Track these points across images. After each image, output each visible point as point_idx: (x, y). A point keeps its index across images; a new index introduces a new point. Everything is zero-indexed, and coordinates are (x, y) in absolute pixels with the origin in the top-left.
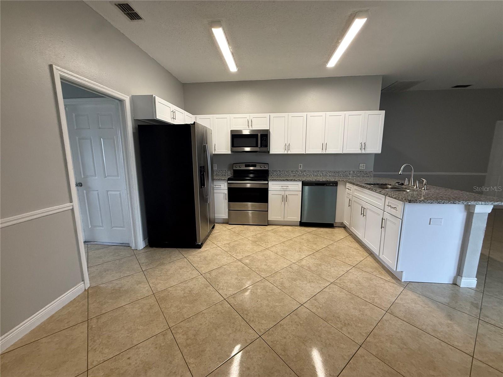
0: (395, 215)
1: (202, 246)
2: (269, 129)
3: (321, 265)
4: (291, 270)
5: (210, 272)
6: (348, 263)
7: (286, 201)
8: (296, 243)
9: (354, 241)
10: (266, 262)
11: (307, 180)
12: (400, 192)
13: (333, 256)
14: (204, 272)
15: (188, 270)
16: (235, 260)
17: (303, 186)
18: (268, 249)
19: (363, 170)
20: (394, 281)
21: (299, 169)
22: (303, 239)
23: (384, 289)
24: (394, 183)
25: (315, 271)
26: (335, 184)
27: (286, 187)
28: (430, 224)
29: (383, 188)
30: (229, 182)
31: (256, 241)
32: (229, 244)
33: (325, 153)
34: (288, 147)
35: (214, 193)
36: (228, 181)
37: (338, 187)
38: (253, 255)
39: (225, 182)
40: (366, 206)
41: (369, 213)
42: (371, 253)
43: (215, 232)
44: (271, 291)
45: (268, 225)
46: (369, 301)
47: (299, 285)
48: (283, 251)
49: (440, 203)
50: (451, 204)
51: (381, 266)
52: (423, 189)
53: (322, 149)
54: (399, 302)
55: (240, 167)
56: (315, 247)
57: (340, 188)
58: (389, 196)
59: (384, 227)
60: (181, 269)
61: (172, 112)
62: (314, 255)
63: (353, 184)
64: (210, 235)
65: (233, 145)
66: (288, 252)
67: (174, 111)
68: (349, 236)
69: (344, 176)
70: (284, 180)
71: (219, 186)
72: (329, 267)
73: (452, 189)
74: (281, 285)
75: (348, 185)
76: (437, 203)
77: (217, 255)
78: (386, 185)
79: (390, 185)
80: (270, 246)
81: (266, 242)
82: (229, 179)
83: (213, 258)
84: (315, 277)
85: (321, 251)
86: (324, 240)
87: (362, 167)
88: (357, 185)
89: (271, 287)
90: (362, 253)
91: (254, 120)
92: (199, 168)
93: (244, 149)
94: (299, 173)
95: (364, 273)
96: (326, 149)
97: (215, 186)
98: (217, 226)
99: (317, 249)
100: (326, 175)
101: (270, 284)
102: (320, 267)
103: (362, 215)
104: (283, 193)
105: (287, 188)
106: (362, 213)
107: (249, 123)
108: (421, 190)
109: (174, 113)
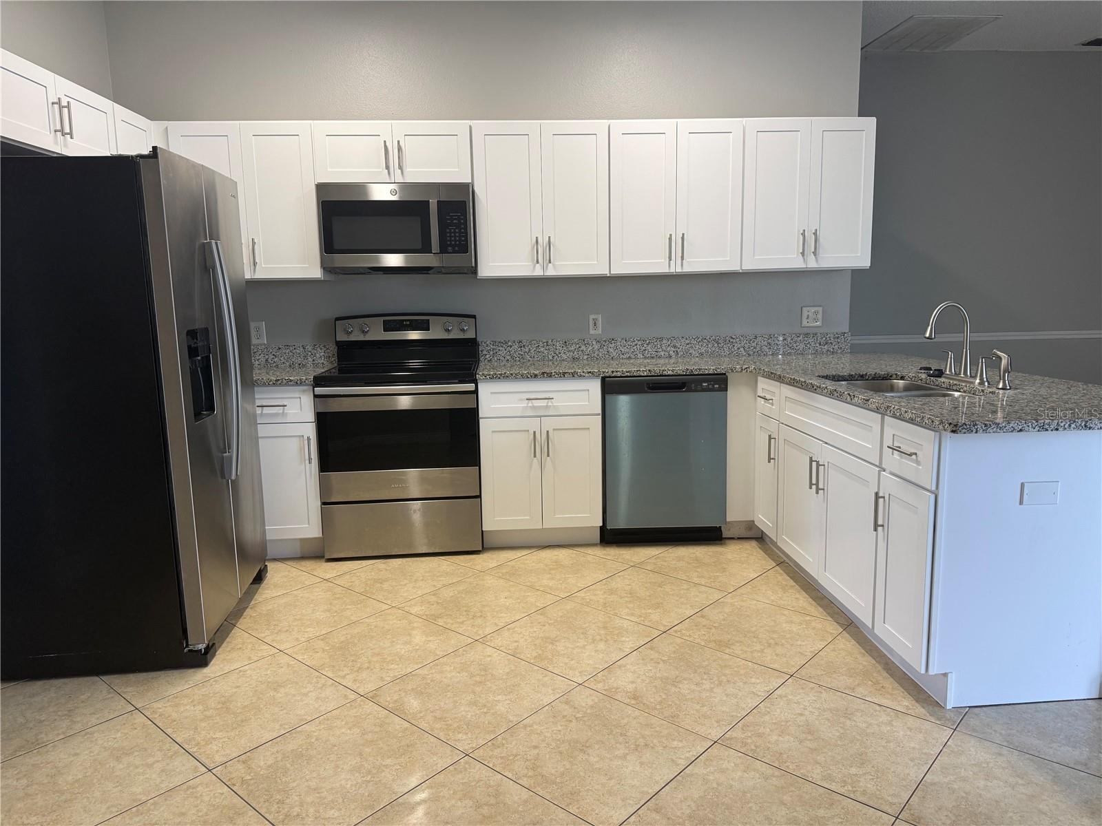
0: (913, 480)
1: (214, 655)
2: (469, 181)
3: (680, 682)
4: (567, 711)
5: (246, 756)
6: (771, 666)
7: (548, 455)
8: (588, 609)
9: (792, 587)
10: (474, 693)
11: (619, 374)
12: (928, 399)
13: (721, 645)
14: (219, 759)
15: (150, 760)
16: (352, 696)
17: (607, 397)
18: (483, 640)
19: (814, 331)
20: (922, 710)
21: (592, 332)
22: (612, 592)
23: (888, 742)
24: (915, 370)
25: (658, 707)
26: (719, 382)
27: (543, 403)
28: (1021, 503)
29: (878, 390)
30: (319, 390)
31: (436, 617)
32: (324, 638)
33: (679, 270)
34: (543, 249)
35: (257, 438)
36: (314, 388)
37: (728, 392)
38: (425, 671)
39: (304, 391)
40: (824, 455)
41: (833, 480)
42: (849, 623)
43: (268, 596)
44: (493, 801)
45: (483, 548)
46: (842, 791)
47: (597, 766)
48: (537, 642)
49: (1047, 430)
50: (1079, 431)
51: (879, 663)
52: (1001, 386)
53: (670, 259)
54: (937, 780)
55: (364, 332)
56: (655, 617)
57: (737, 397)
58: (894, 416)
59: (883, 526)
60: (118, 759)
61: (56, 106)
62: (652, 648)
63: (780, 379)
64: (248, 612)
65: (329, 244)
66: (560, 647)
67: (64, 103)
68: (777, 568)
69: (749, 355)
70: (536, 376)
71: (280, 410)
72: (707, 685)
73: (1086, 383)
74: (531, 773)
75: (764, 385)
76: (1037, 428)
77: (276, 686)
78: (887, 377)
79: (902, 378)
80: (488, 630)
81: (474, 617)
82: (319, 381)
83: (259, 698)
84: (658, 729)
85: (676, 632)
86: (688, 589)
87: (812, 318)
88: (793, 383)
89: (492, 783)
90: (820, 626)
91: (408, 145)
92: (184, 335)
93: (377, 260)
94: (591, 348)
95: (824, 695)
96: (682, 258)
97: (259, 411)
98: (277, 573)
99: (665, 626)
100: (687, 354)
101: (490, 773)
102: (673, 689)
103: (814, 487)
104: (533, 425)
105: (547, 407)
106: (814, 481)
107: (393, 156)
108: (994, 389)
109: (66, 110)
